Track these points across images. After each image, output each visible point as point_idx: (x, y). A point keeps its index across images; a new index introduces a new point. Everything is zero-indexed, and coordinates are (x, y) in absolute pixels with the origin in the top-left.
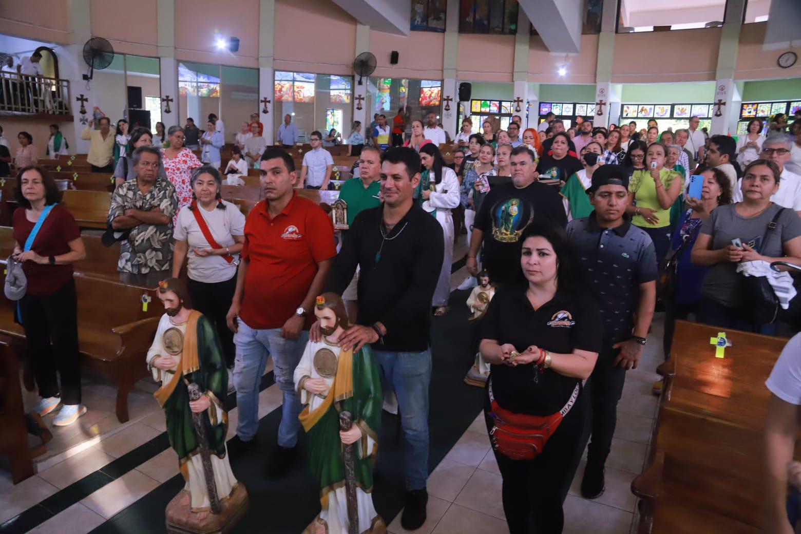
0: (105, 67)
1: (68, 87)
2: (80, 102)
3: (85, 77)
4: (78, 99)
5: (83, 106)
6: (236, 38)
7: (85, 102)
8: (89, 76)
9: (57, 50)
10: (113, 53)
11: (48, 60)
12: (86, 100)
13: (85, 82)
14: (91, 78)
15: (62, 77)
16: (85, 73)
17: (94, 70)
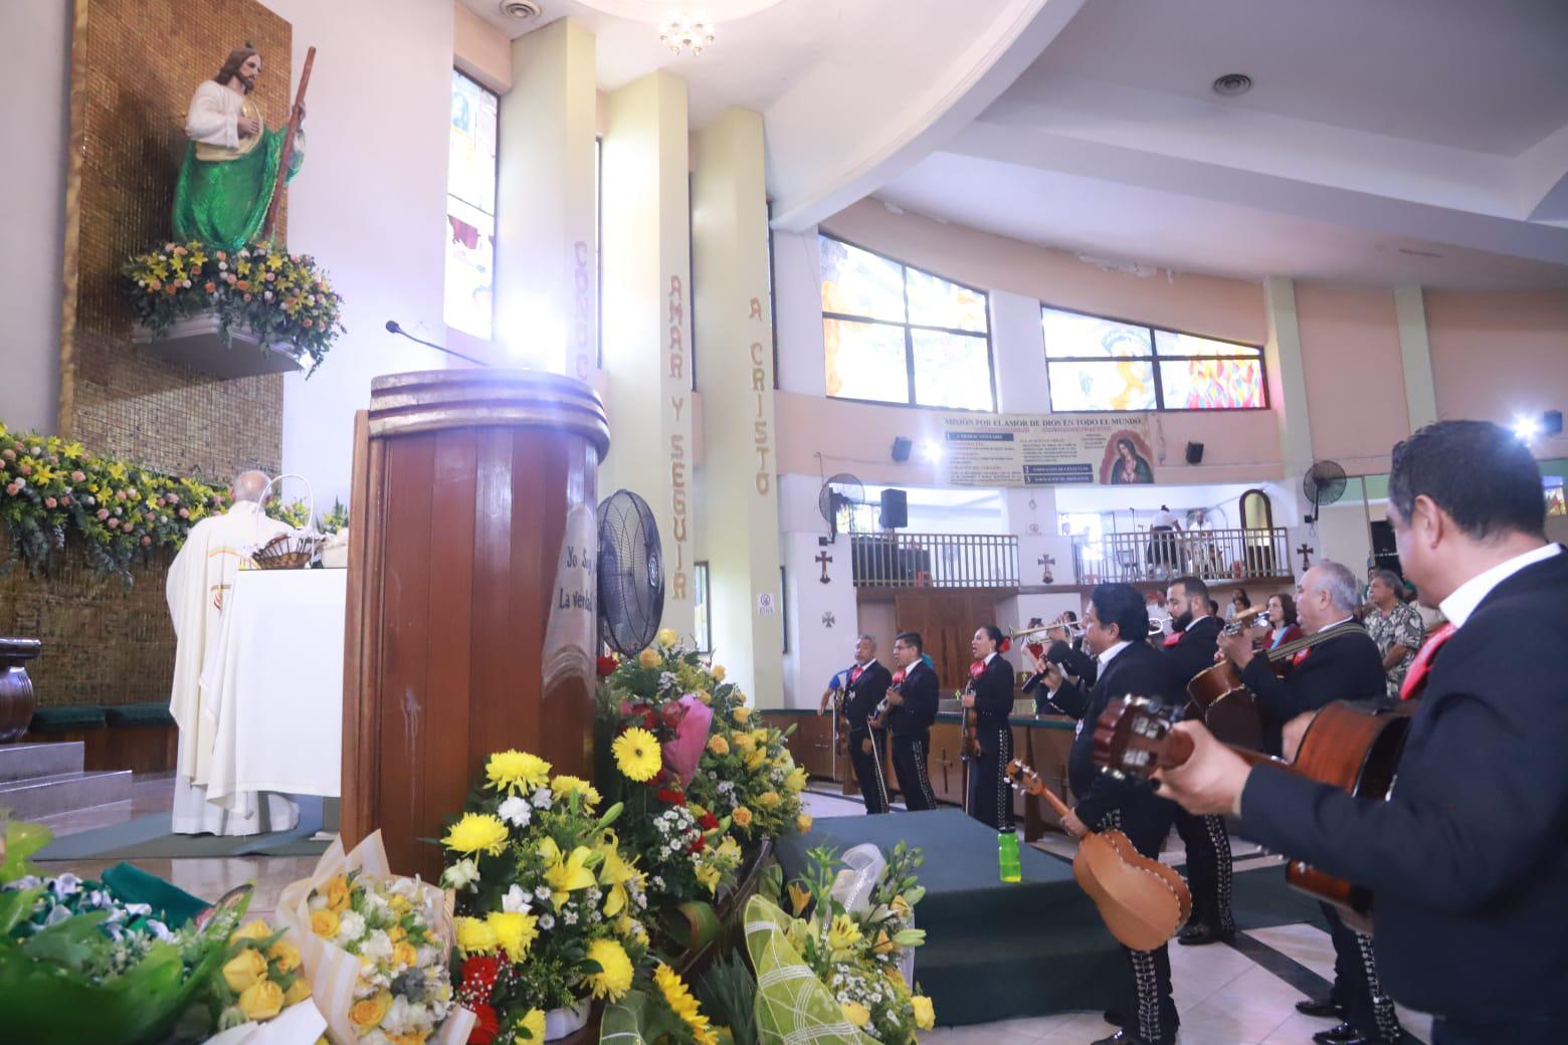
0: (1335, 500)
1: (1286, 536)
2: (1302, 555)
3: (1308, 520)
4: (1299, 551)
5: (1306, 560)
6: (1555, 411)
7: (1309, 555)
8: (1313, 516)
9: (1269, 488)
10: (1345, 477)
11: (1258, 505)
12: (1311, 551)
13: (1308, 525)
14: (1316, 518)
15: (1275, 525)
16: (1308, 514)
17: (1320, 507)
